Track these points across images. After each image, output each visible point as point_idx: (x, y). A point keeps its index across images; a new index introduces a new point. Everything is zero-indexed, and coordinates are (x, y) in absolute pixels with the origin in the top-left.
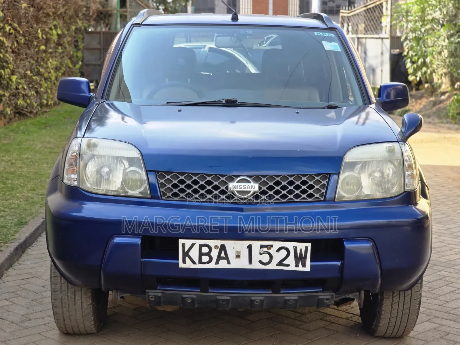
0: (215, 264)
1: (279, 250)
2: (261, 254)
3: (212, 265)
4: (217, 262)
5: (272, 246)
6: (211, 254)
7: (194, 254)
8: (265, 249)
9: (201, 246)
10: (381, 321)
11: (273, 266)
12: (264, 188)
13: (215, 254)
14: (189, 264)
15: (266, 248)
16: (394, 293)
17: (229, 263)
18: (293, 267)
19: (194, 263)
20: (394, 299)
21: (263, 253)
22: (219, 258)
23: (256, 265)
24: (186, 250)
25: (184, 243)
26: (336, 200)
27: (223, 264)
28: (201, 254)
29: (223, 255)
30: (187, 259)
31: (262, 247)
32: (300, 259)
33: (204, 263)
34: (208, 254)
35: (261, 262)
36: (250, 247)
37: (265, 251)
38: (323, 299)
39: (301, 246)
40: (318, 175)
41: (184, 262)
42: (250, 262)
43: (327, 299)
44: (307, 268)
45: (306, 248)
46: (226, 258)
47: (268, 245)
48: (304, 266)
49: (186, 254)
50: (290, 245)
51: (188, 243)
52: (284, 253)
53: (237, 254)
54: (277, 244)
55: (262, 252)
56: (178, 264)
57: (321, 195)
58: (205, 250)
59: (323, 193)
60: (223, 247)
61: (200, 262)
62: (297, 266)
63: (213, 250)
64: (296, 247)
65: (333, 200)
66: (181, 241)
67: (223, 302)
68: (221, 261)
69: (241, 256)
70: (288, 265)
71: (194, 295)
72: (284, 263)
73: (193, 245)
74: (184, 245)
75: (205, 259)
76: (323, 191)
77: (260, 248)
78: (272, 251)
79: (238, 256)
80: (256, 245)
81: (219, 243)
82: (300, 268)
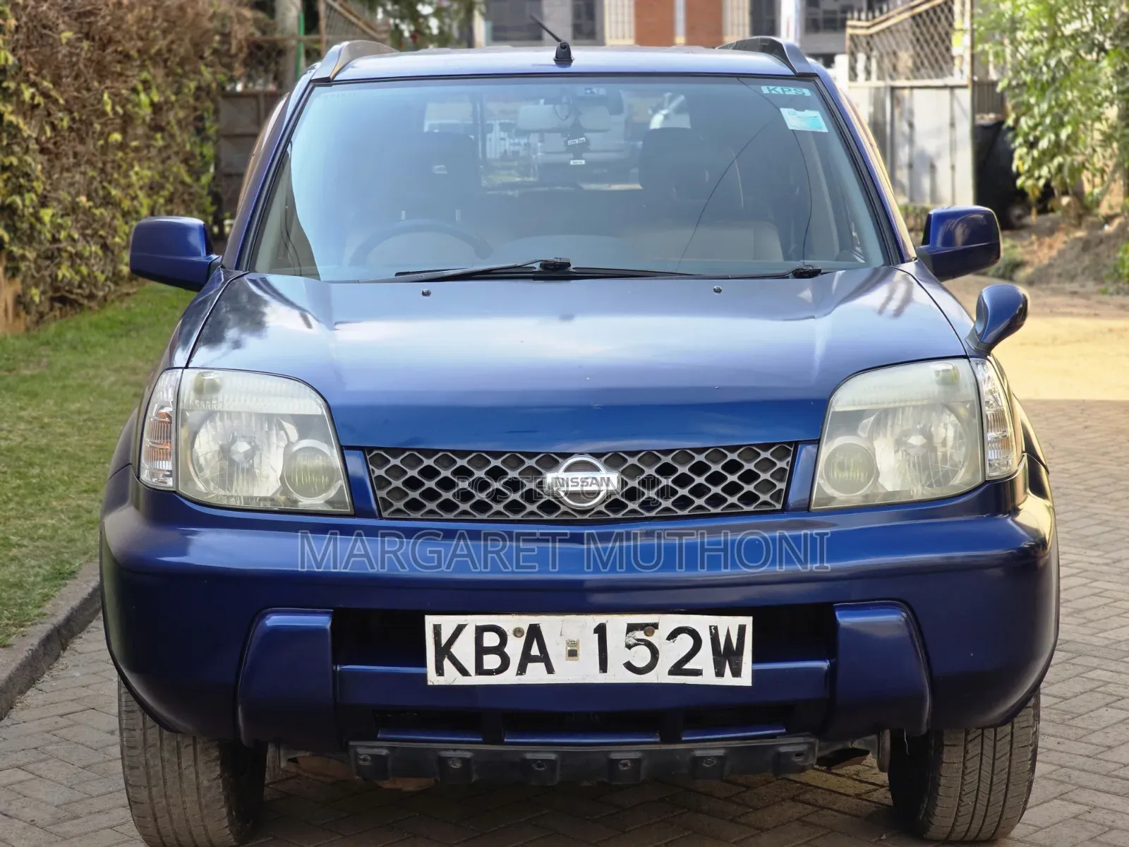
0: (517, 674)
1: (673, 635)
2: (629, 647)
3: (509, 677)
4: (522, 670)
5: (655, 626)
6: (506, 650)
7: (464, 650)
8: (640, 635)
9: (480, 631)
10: (939, 803)
11: (660, 675)
12: (634, 483)
13: (515, 648)
14: (451, 677)
15: (642, 632)
16: (967, 734)
17: (550, 670)
18: (709, 678)
19: (464, 672)
20: (970, 746)
21: (635, 645)
22: (526, 658)
23: (618, 675)
24: (444, 641)
25: (439, 624)
26: (813, 508)
27: (536, 675)
28: (481, 651)
29: (535, 651)
30: (447, 663)
31: (631, 628)
32: (726, 656)
33: (490, 673)
34: (499, 650)
35: (629, 666)
36: (601, 630)
37: (638, 640)
38: (787, 754)
39: (729, 625)
40: (766, 447)
41: (440, 671)
42: (603, 667)
43: (799, 754)
44: (746, 680)
45: (742, 629)
46: (544, 658)
47: (647, 625)
48: (736, 673)
49: (444, 651)
50: (701, 623)
51: (448, 623)
52: (686, 642)
53: (569, 648)
54: (669, 622)
55: (632, 641)
56: (424, 676)
57: (776, 496)
58: (491, 640)
59: (781, 490)
60: (535, 632)
61: (480, 670)
62: (720, 673)
63: (511, 639)
64: (716, 628)
65: (805, 508)
66: (430, 621)
67: (539, 766)
68: (530, 666)
69: (580, 652)
70: (697, 673)
71: (469, 750)
72: (687, 666)
73: (460, 629)
74: (437, 629)
75: (492, 661)
76: (781, 486)
77: (627, 633)
78: (658, 638)
79: (573, 654)
80: (617, 624)
81: (525, 621)
82: (728, 680)
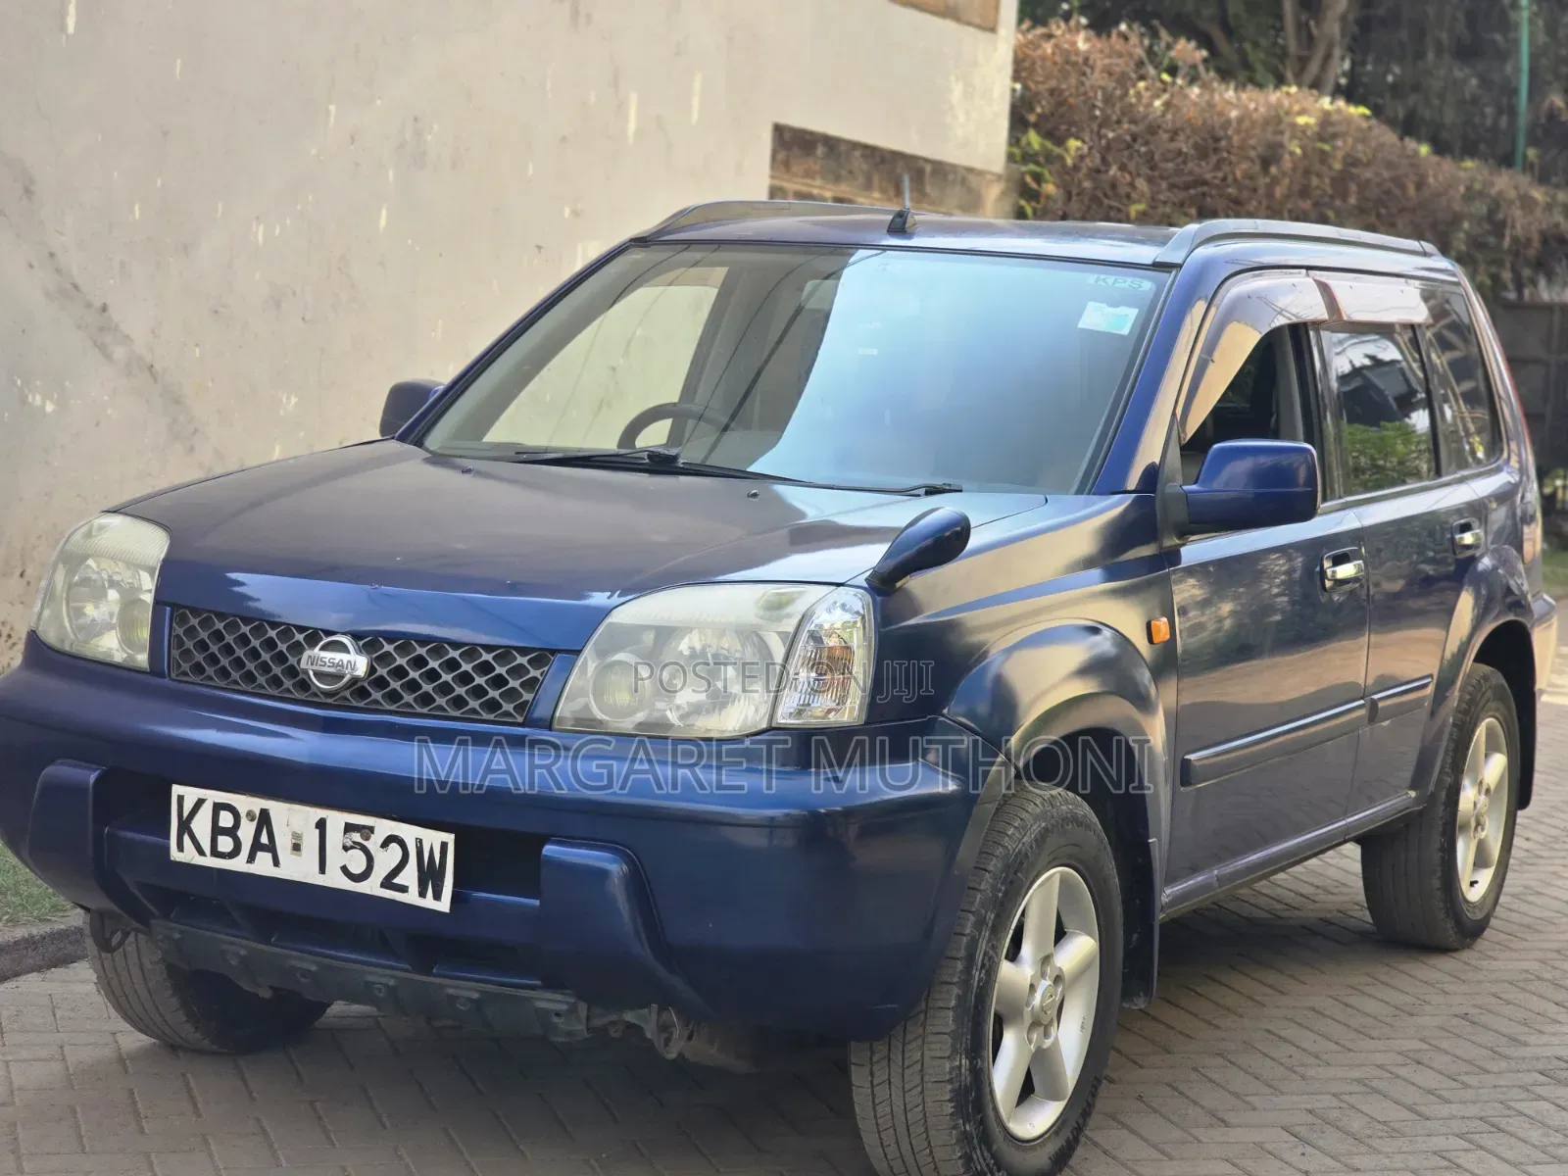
0: (248, 862)
1: (385, 844)
2: (346, 848)
3: (239, 864)
4: (251, 859)
5: (371, 829)
6: (240, 833)
7: (202, 826)
8: (356, 837)
9: (218, 808)
11: (372, 887)
12: (382, 671)
13: (247, 832)
14: (188, 855)
15: (359, 834)
17: (276, 863)
18: (412, 897)
19: (201, 852)
21: (352, 848)
22: (256, 847)
23: (334, 880)
24: (186, 814)
25: (186, 794)
26: (556, 726)
27: (263, 866)
28: (217, 830)
29: (264, 839)
30: (186, 838)
31: (349, 828)
32: (430, 876)
33: (222, 855)
34: (232, 832)
35: (344, 869)
36: (321, 825)
37: (354, 842)
38: (547, 1012)
39: (434, 839)
40: (523, 651)
41: (181, 848)
42: (322, 870)
43: (558, 1015)
44: (444, 905)
45: (444, 846)
46: (271, 848)
47: (364, 827)
48: (437, 896)
49: (185, 826)
50: (409, 832)
51: (190, 794)
52: (395, 853)
53: (294, 841)
54: (384, 827)
55: (349, 843)
56: (167, 849)
57: (520, 708)
58: (226, 820)
59: (527, 702)
60: (264, 819)
61: (215, 853)
62: (423, 894)
63: (244, 821)
64: (421, 841)
65: (548, 724)
66: (177, 790)
68: (260, 854)
69: (303, 847)
70: (403, 889)
72: (397, 881)
73: (200, 802)
74: (181, 799)
75: (225, 844)
76: (527, 696)
77: (345, 833)
78: (373, 844)
79: (297, 848)
80: (337, 820)
81: (256, 804)
82: (429, 902)
